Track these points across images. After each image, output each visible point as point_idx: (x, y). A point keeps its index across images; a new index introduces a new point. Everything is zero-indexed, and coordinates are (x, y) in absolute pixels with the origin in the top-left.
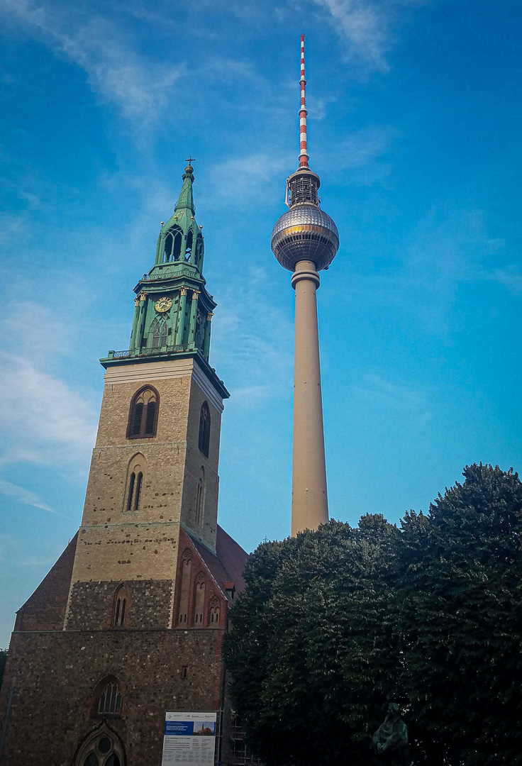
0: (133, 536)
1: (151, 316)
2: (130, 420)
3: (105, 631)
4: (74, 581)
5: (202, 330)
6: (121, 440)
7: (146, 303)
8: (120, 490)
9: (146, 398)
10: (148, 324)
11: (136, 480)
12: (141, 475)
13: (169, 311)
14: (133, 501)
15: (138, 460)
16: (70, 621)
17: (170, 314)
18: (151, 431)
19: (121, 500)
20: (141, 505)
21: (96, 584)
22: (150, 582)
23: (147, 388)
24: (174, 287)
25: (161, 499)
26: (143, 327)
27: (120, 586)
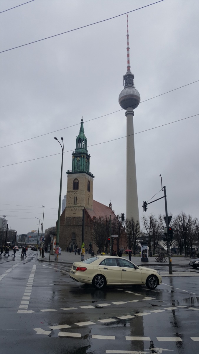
0: (76, 209)
1: (76, 161)
2: (73, 186)
3: (72, 225)
4: (66, 217)
5: (87, 163)
6: (72, 190)
7: (75, 158)
8: (73, 200)
9: (76, 181)
10: (75, 163)
11: (76, 198)
12: (76, 197)
13: (80, 160)
14: (75, 202)
15: (75, 194)
16: (66, 224)
17: (80, 161)
18: (77, 188)
19: (73, 202)
20: (77, 203)
21: (70, 217)
22: (79, 217)
23: (76, 179)
24: (80, 155)
25: (80, 202)
26: (74, 164)
27: (74, 218)
